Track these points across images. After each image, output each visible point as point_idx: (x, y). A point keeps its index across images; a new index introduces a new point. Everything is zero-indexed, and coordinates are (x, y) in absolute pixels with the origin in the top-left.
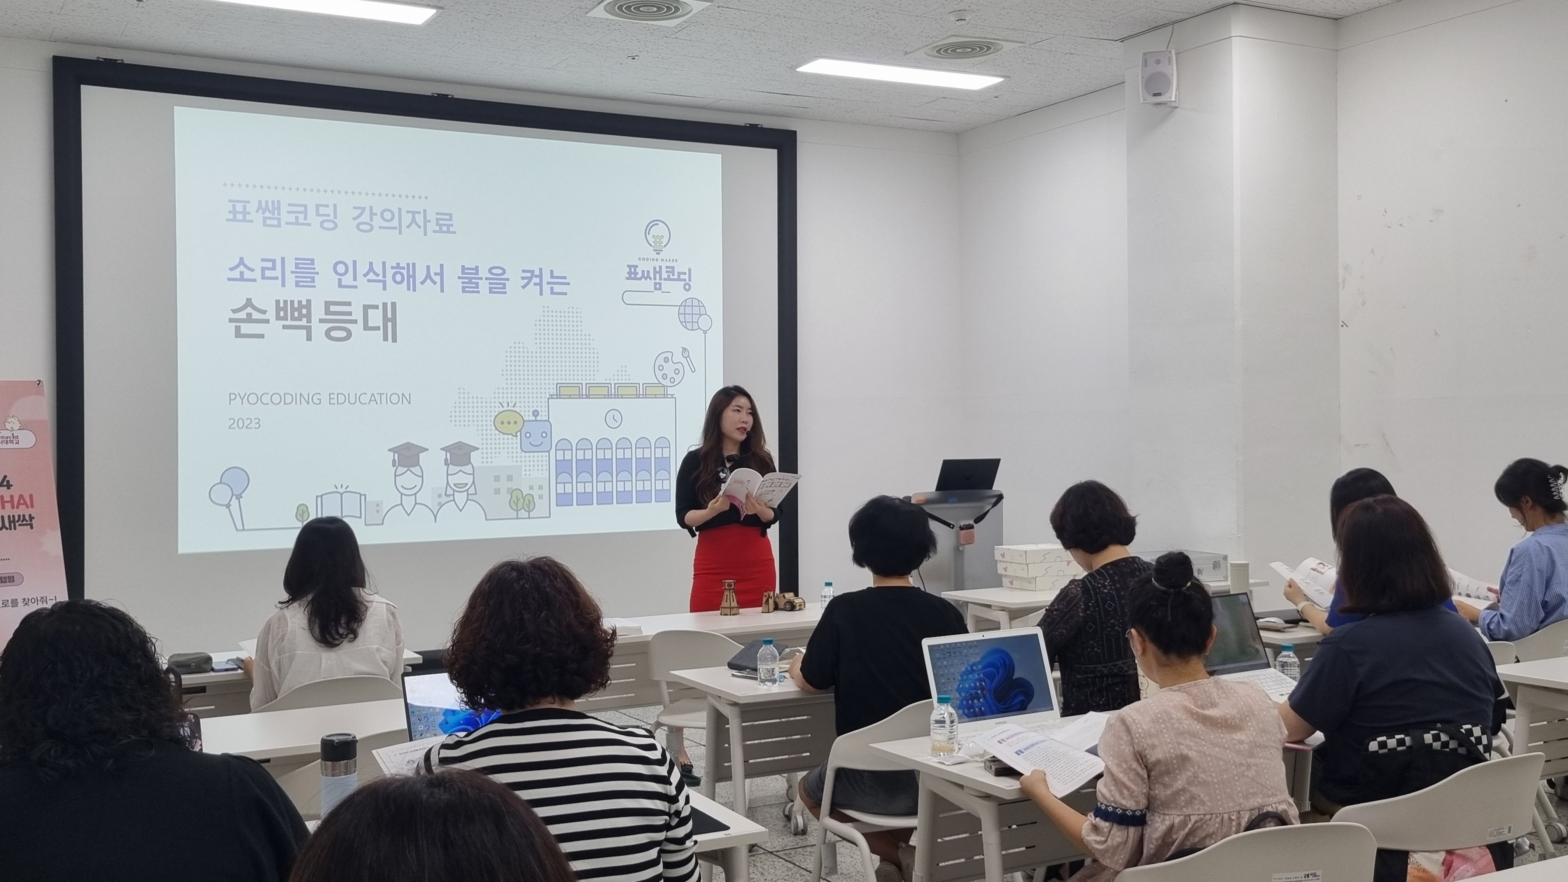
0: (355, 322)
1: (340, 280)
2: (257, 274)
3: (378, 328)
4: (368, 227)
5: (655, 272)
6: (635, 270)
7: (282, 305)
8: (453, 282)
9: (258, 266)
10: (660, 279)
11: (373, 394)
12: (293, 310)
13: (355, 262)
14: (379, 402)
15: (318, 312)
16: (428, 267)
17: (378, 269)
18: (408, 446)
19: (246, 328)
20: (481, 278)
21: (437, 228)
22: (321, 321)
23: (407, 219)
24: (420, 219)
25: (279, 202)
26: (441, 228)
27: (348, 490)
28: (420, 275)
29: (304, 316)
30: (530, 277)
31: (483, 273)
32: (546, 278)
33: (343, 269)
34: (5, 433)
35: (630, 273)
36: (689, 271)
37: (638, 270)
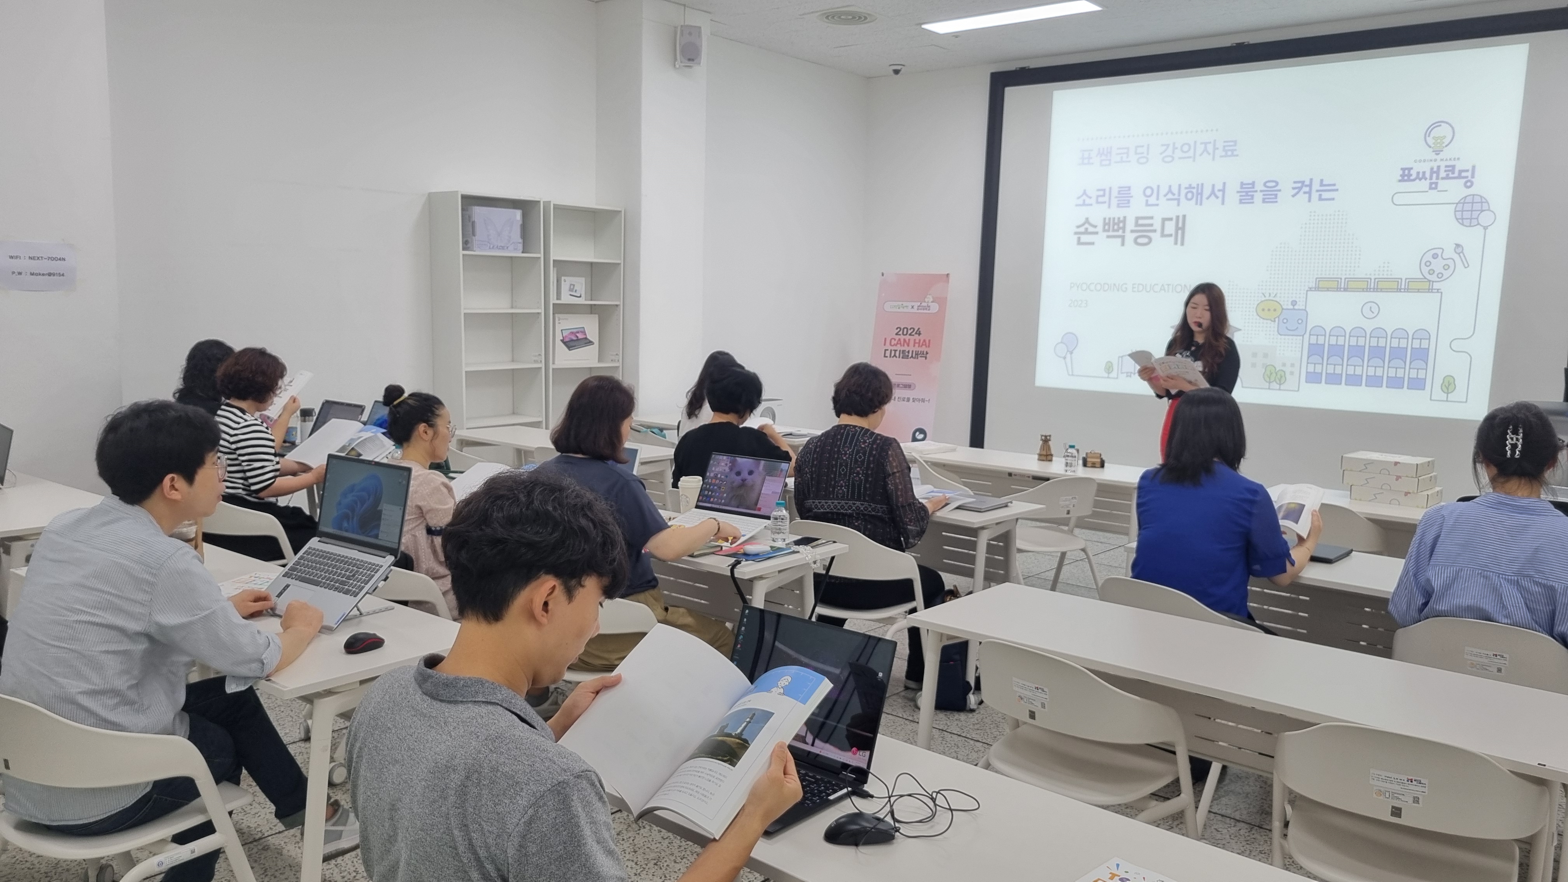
0: (1155, 231)
1: (1147, 201)
2: (1093, 201)
3: (1171, 235)
4: (1171, 159)
5: (1432, 173)
6: (1409, 172)
7: (1107, 221)
8: (1232, 196)
9: (1094, 194)
10: (1437, 178)
11: (1163, 285)
12: (1114, 224)
13: (1158, 186)
14: (1167, 290)
15: (1130, 225)
16: (1213, 186)
17: (1175, 190)
19: (1085, 238)
20: (1256, 191)
21: (1224, 154)
22: (1132, 231)
23: (1200, 149)
25: (1111, 147)
26: (1227, 153)
28: (1207, 192)
29: (1121, 228)
30: (1302, 187)
31: (1259, 186)
32: (1316, 186)
33: (1150, 192)
34: (924, 304)
35: (1403, 176)
36: (1474, 167)
37: (1412, 172)
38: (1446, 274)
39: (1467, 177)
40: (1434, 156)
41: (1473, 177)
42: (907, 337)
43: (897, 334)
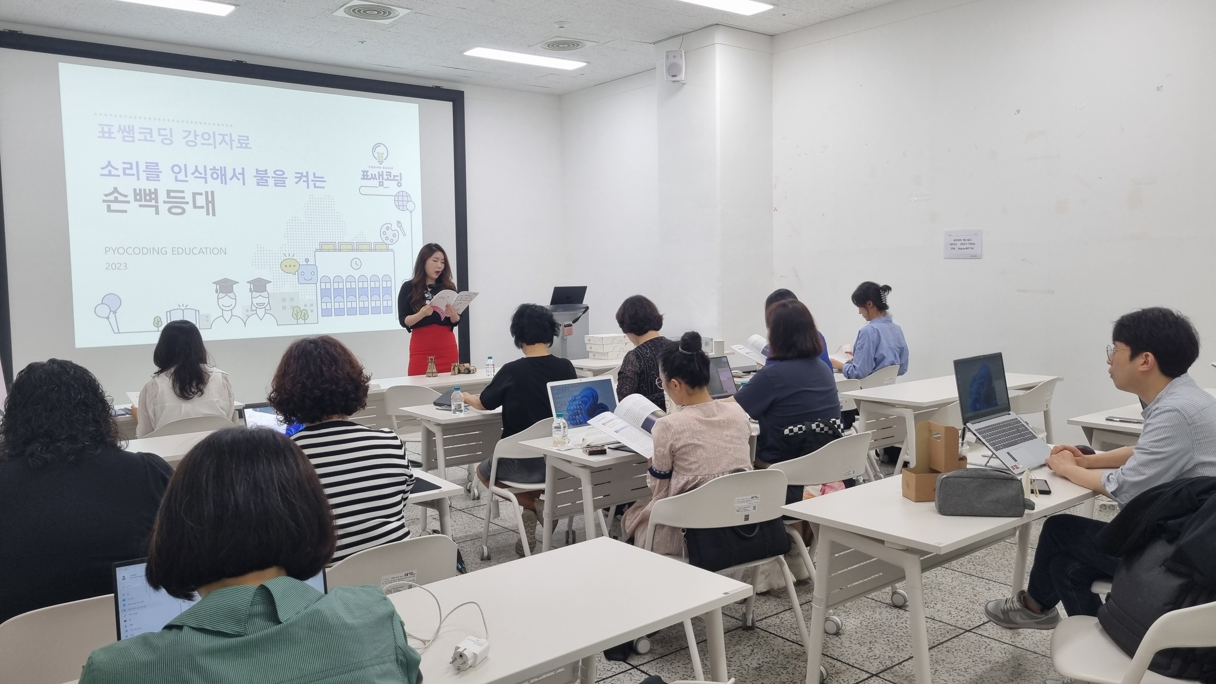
0: (187, 203)
2: (120, 172)
3: (203, 207)
4: (194, 144)
5: (379, 175)
6: (367, 173)
7: (138, 192)
8: (251, 179)
9: (120, 166)
10: (383, 179)
11: (201, 248)
12: (146, 195)
13: (185, 166)
14: (205, 253)
15: (162, 196)
16: (234, 169)
18: (225, 281)
19: (114, 206)
20: (269, 177)
21: (239, 145)
22: (165, 202)
23: (219, 139)
24: (227, 139)
25: (133, 126)
26: (241, 145)
27: (187, 307)
28: (229, 174)
29: (153, 199)
30: (301, 177)
31: (271, 173)
32: (311, 177)
33: (178, 169)
35: (363, 175)
36: (401, 174)
38: (395, 240)
39: (398, 180)
40: (379, 165)
41: (401, 180)
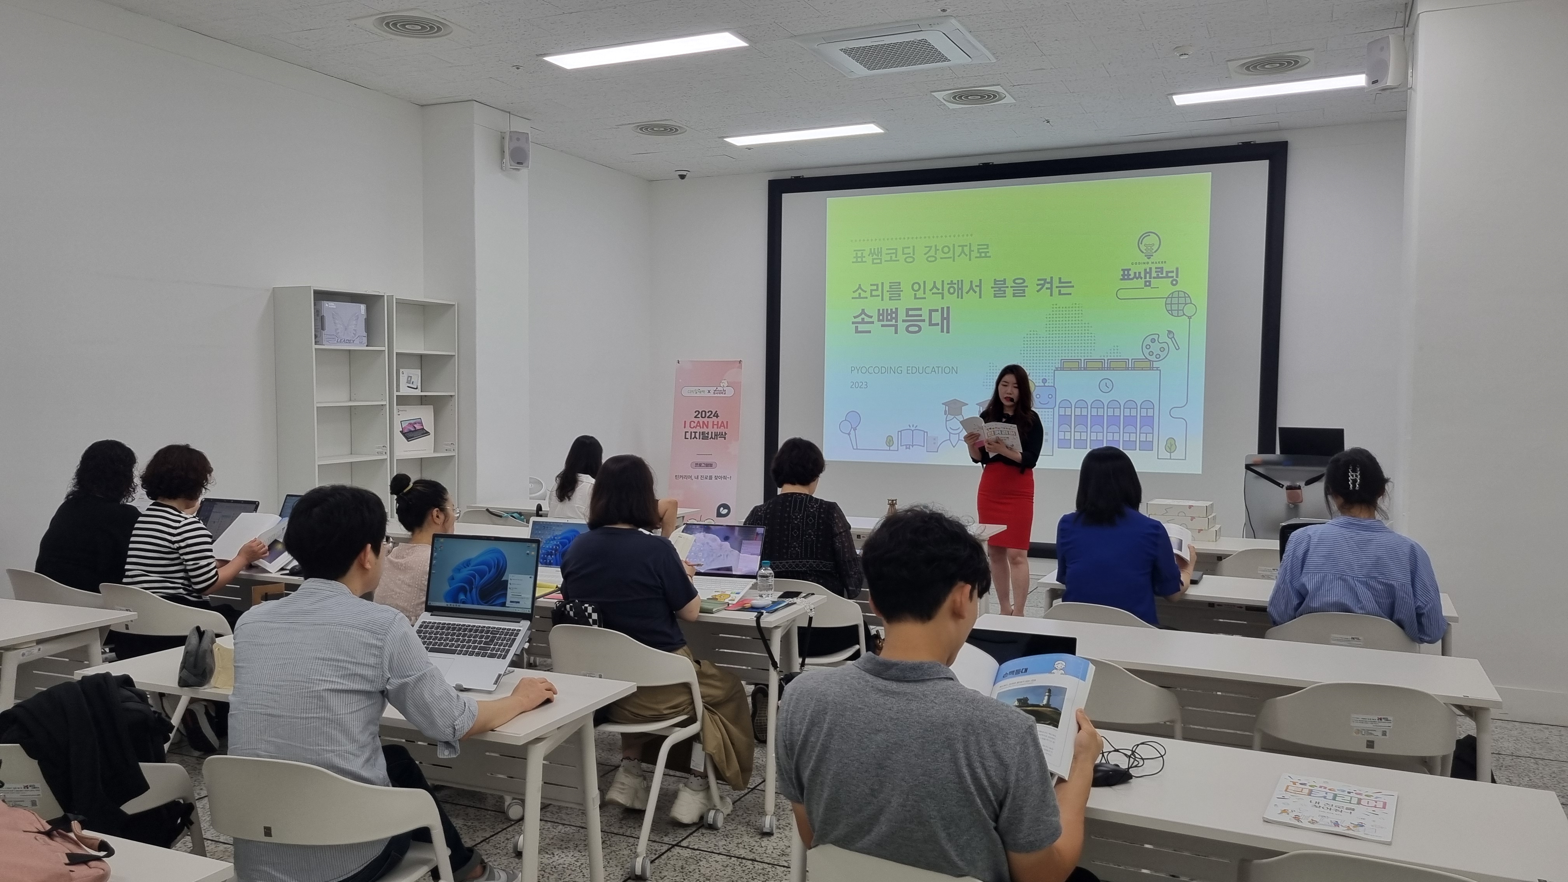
0: (924, 321)
1: (915, 294)
2: (868, 294)
3: (938, 324)
4: (934, 259)
5: (1146, 272)
6: (1128, 272)
7: (881, 312)
8: (988, 289)
9: (868, 288)
10: (1150, 278)
11: (933, 368)
12: (888, 315)
13: (924, 282)
14: (937, 372)
15: (902, 315)
16: (971, 282)
17: (939, 286)
18: (955, 402)
19: (861, 327)
20: (1007, 287)
21: (978, 255)
22: (904, 321)
24: (966, 250)
25: (881, 248)
26: (981, 255)
27: (917, 428)
28: (966, 287)
29: (894, 318)
30: (1044, 283)
31: (1009, 283)
32: (1056, 283)
33: (917, 287)
34: (719, 388)
35: (1123, 275)
36: (1177, 269)
37: (1130, 272)
38: (1163, 355)
39: (1173, 277)
40: (1146, 260)
41: (1177, 277)
42: (706, 420)
43: (695, 417)
